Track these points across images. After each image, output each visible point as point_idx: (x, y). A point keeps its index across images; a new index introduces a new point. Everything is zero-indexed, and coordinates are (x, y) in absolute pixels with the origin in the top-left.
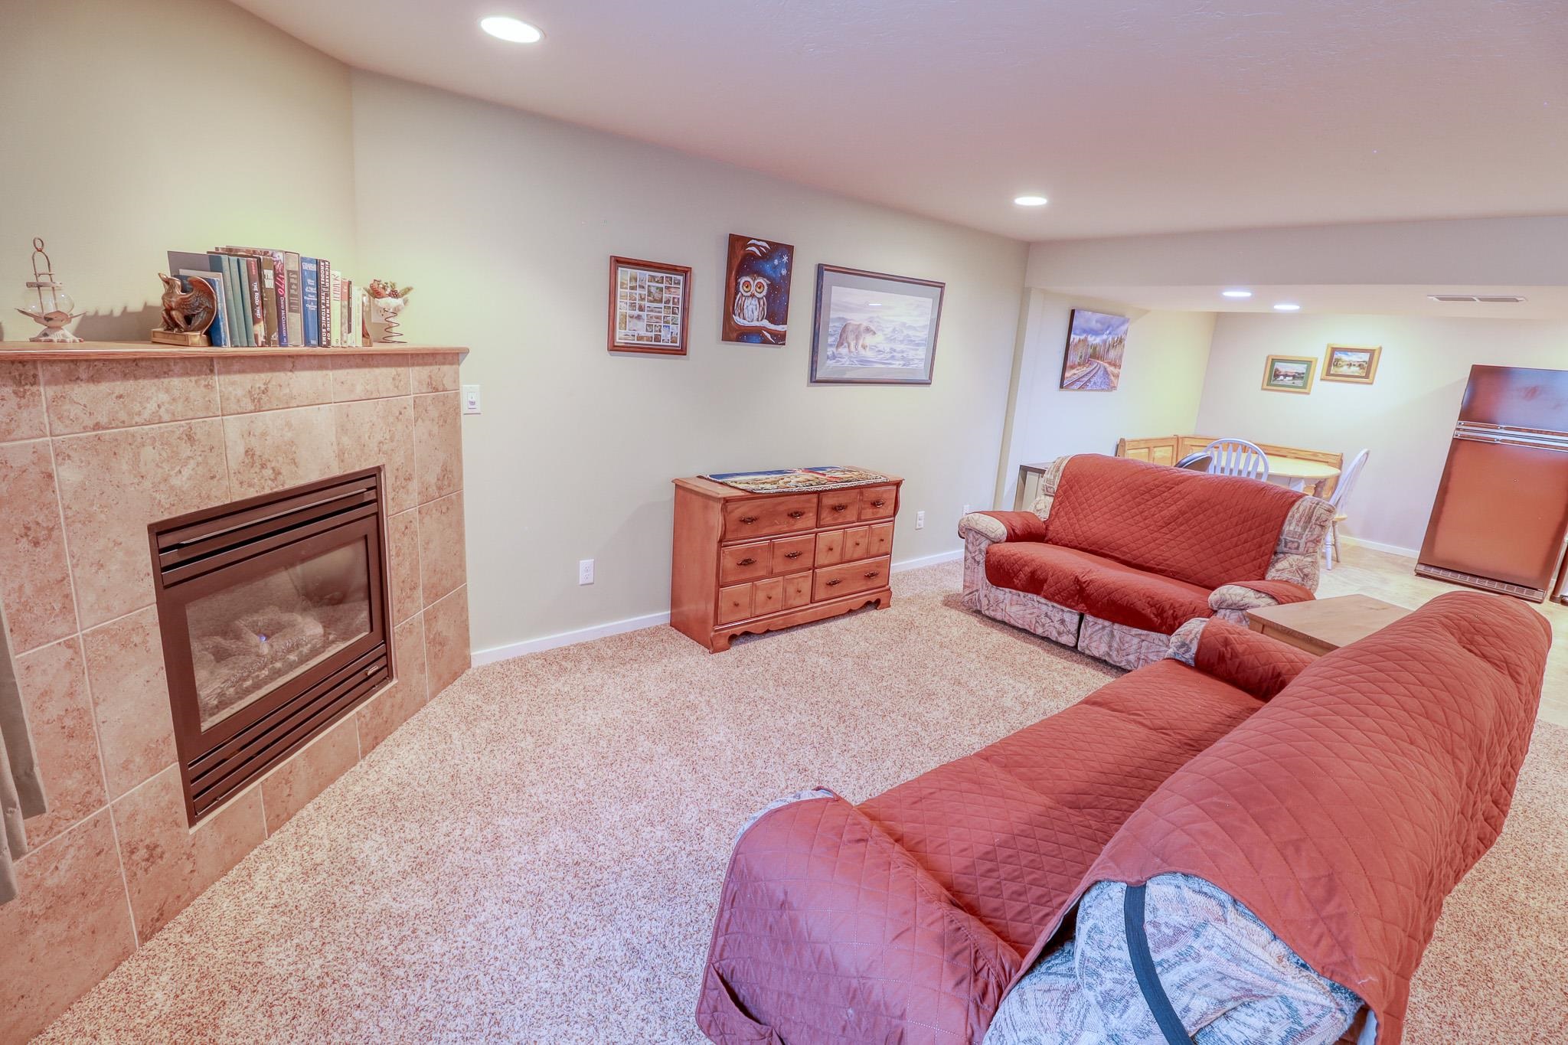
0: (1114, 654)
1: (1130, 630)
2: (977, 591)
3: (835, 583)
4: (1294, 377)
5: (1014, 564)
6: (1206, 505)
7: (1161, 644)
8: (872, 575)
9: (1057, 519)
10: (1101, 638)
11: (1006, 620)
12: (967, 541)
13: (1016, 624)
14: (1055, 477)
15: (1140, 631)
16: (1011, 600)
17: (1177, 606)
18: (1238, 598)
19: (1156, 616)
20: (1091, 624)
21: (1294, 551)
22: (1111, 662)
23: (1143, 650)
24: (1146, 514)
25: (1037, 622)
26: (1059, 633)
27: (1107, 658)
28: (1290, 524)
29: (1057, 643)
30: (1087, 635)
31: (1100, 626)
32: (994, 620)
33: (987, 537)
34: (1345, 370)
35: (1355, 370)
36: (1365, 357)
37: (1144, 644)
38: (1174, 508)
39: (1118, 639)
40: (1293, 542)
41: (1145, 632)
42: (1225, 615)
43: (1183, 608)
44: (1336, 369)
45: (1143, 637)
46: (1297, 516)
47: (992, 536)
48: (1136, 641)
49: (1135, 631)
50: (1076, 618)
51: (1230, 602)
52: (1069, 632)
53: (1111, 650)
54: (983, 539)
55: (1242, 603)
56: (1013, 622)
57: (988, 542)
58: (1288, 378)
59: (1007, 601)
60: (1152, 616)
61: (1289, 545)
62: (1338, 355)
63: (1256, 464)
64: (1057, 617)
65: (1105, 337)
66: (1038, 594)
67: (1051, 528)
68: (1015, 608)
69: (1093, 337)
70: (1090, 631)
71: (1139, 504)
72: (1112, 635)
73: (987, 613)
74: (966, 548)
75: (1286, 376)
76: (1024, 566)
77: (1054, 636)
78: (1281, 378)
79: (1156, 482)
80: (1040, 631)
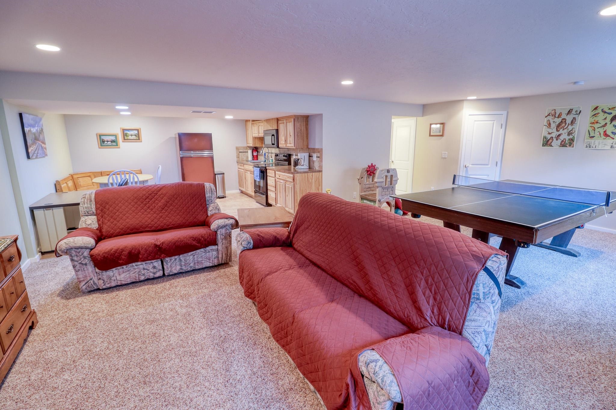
0: (184, 268)
1: (188, 255)
2: (91, 279)
3: (11, 329)
4: (112, 142)
5: (115, 254)
6: (175, 196)
7: (202, 253)
8: (25, 308)
9: (104, 225)
10: (176, 264)
11: (119, 284)
12: (71, 256)
13: (127, 282)
14: (91, 205)
15: (192, 253)
16: (119, 272)
17: (203, 235)
18: (224, 223)
19: (198, 243)
20: (169, 261)
21: (211, 203)
22: (183, 271)
23: (196, 259)
24: (151, 207)
25: (139, 275)
26: (154, 273)
27: (181, 271)
28: (207, 194)
29: (154, 279)
30: (169, 266)
31: (174, 260)
32: (110, 288)
33: (86, 248)
34: (130, 137)
35: (134, 137)
36: (136, 132)
37: (195, 256)
38: (163, 201)
39: (183, 261)
40: (210, 200)
41: (194, 252)
42: (220, 231)
43: (206, 235)
44: (127, 137)
45: (194, 254)
46: (208, 190)
47: (90, 246)
48: (191, 257)
49: (190, 254)
50: (160, 262)
51: (222, 226)
52: (159, 270)
53: (181, 267)
54: (84, 250)
55: (225, 224)
56: (124, 283)
57: (88, 250)
58: (109, 142)
59: (117, 274)
60: (196, 244)
61: (209, 201)
62: (126, 132)
63: (134, 178)
64: (151, 266)
65: (36, 128)
66: (137, 261)
67: (104, 230)
68: (123, 276)
69: (33, 129)
70: (169, 264)
71: (146, 204)
72: (180, 260)
73: (104, 287)
74: (72, 260)
75: (108, 141)
76: (122, 252)
77: (151, 275)
78: (106, 142)
79: (149, 193)
80: (142, 278)
